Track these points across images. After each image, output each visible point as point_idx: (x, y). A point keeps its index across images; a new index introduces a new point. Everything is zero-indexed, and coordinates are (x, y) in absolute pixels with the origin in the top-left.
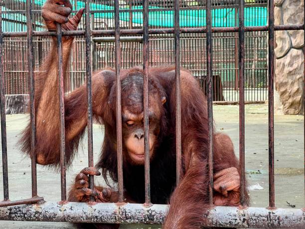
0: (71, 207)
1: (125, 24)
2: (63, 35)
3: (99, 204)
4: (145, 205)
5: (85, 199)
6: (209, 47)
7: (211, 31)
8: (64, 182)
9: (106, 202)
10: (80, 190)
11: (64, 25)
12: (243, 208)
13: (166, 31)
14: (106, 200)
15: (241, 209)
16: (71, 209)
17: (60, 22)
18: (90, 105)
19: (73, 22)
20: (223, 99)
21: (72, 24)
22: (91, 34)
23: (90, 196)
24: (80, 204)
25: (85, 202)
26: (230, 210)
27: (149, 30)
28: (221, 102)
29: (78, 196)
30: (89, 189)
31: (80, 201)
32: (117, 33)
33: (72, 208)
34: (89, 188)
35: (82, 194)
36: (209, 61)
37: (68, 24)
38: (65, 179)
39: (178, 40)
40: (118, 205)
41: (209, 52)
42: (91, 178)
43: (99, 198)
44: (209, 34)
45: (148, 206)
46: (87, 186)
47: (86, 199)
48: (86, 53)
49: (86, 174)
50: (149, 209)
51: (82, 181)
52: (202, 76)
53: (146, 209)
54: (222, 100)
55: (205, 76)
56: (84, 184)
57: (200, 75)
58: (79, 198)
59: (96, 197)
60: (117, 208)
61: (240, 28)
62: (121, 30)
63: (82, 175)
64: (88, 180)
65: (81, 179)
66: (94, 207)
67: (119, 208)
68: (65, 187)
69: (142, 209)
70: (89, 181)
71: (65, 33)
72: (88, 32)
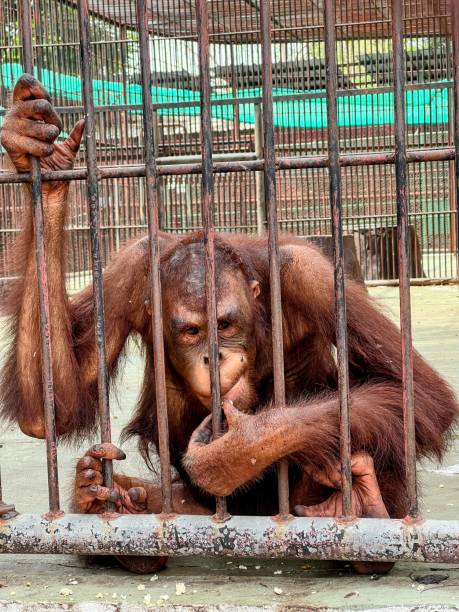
0: (69, 524)
1: (225, 125)
2: (44, 180)
3: (124, 517)
4: (214, 518)
5: (96, 507)
6: (336, 196)
7: (340, 164)
8: (53, 475)
9: (139, 512)
10: (86, 490)
11: (47, 159)
12: (414, 522)
13: (248, 166)
14: (137, 508)
15: (409, 523)
16: (69, 528)
17: (38, 154)
18: (100, 318)
19: (65, 150)
20: (421, 274)
21: (64, 155)
22: (100, 177)
24: (87, 516)
25: (97, 513)
26: (387, 525)
27: (215, 164)
28: (417, 280)
29: (81, 502)
30: (103, 488)
31: (88, 512)
32: (149, 173)
33: (71, 527)
34: (104, 485)
35: (90, 499)
36: (337, 225)
37: (54, 157)
38: (56, 469)
39: (272, 185)
40: (162, 519)
41: (335, 207)
42: (107, 464)
43: (124, 505)
44: (335, 169)
45: (221, 519)
46: (99, 481)
47: (98, 508)
48: (91, 215)
49: (96, 458)
50: (223, 526)
51: (89, 473)
53: (218, 526)
54: (420, 277)
55: (384, 229)
56: (92, 478)
57: (373, 227)
58: (85, 506)
59: (119, 503)
60: (159, 524)
61: (397, 155)
62: (158, 167)
63: (88, 460)
64: (100, 468)
65: (86, 468)
66: (114, 523)
67: (164, 525)
68: (57, 482)
69: (210, 527)
70: (103, 472)
71: (47, 176)
72: (92, 173)
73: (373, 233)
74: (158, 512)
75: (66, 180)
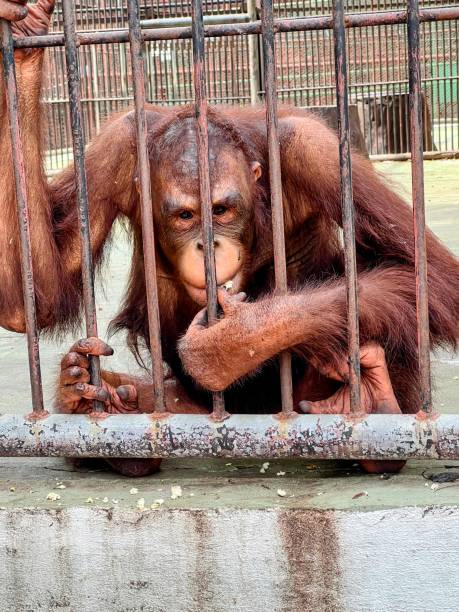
0: (55, 425)
2: (16, 47)
3: (113, 417)
4: (212, 417)
5: (84, 406)
6: (341, 61)
7: (345, 25)
8: (36, 372)
9: (129, 411)
10: (72, 388)
11: (20, 23)
12: (428, 417)
13: (243, 28)
14: (127, 408)
15: (422, 419)
16: (54, 429)
17: (9, 18)
18: (83, 201)
19: (38, 12)
20: (431, 147)
21: (38, 18)
22: (78, 43)
23: (94, 400)
24: (73, 417)
26: (399, 421)
27: (206, 27)
28: (428, 153)
29: (67, 401)
30: (91, 387)
31: (74, 412)
32: (133, 38)
33: (57, 428)
35: (76, 398)
36: (342, 94)
37: (28, 20)
38: (38, 366)
40: (154, 418)
41: (340, 74)
42: (94, 360)
43: (113, 404)
44: (340, 31)
45: (219, 418)
46: (86, 379)
47: (85, 408)
48: (70, 86)
49: (82, 353)
50: (221, 425)
51: (75, 370)
52: (382, 97)
53: (216, 426)
54: (430, 150)
55: (390, 98)
56: (78, 376)
58: (71, 406)
59: (108, 402)
60: (152, 425)
61: (409, 14)
62: (143, 31)
63: (73, 356)
64: (86, 365)
65: (72, 366)
66: (103, 424)
67: (158, 426)
68: (40, 381)
69: (208, 427)
70: (90, 369)
71: (20, 43)
72: (70, 39)
73: (379, 102)
74: (150, 411)
75: (41, 47)
